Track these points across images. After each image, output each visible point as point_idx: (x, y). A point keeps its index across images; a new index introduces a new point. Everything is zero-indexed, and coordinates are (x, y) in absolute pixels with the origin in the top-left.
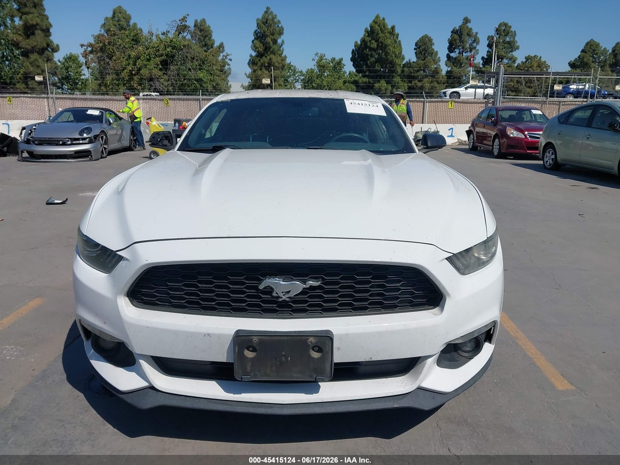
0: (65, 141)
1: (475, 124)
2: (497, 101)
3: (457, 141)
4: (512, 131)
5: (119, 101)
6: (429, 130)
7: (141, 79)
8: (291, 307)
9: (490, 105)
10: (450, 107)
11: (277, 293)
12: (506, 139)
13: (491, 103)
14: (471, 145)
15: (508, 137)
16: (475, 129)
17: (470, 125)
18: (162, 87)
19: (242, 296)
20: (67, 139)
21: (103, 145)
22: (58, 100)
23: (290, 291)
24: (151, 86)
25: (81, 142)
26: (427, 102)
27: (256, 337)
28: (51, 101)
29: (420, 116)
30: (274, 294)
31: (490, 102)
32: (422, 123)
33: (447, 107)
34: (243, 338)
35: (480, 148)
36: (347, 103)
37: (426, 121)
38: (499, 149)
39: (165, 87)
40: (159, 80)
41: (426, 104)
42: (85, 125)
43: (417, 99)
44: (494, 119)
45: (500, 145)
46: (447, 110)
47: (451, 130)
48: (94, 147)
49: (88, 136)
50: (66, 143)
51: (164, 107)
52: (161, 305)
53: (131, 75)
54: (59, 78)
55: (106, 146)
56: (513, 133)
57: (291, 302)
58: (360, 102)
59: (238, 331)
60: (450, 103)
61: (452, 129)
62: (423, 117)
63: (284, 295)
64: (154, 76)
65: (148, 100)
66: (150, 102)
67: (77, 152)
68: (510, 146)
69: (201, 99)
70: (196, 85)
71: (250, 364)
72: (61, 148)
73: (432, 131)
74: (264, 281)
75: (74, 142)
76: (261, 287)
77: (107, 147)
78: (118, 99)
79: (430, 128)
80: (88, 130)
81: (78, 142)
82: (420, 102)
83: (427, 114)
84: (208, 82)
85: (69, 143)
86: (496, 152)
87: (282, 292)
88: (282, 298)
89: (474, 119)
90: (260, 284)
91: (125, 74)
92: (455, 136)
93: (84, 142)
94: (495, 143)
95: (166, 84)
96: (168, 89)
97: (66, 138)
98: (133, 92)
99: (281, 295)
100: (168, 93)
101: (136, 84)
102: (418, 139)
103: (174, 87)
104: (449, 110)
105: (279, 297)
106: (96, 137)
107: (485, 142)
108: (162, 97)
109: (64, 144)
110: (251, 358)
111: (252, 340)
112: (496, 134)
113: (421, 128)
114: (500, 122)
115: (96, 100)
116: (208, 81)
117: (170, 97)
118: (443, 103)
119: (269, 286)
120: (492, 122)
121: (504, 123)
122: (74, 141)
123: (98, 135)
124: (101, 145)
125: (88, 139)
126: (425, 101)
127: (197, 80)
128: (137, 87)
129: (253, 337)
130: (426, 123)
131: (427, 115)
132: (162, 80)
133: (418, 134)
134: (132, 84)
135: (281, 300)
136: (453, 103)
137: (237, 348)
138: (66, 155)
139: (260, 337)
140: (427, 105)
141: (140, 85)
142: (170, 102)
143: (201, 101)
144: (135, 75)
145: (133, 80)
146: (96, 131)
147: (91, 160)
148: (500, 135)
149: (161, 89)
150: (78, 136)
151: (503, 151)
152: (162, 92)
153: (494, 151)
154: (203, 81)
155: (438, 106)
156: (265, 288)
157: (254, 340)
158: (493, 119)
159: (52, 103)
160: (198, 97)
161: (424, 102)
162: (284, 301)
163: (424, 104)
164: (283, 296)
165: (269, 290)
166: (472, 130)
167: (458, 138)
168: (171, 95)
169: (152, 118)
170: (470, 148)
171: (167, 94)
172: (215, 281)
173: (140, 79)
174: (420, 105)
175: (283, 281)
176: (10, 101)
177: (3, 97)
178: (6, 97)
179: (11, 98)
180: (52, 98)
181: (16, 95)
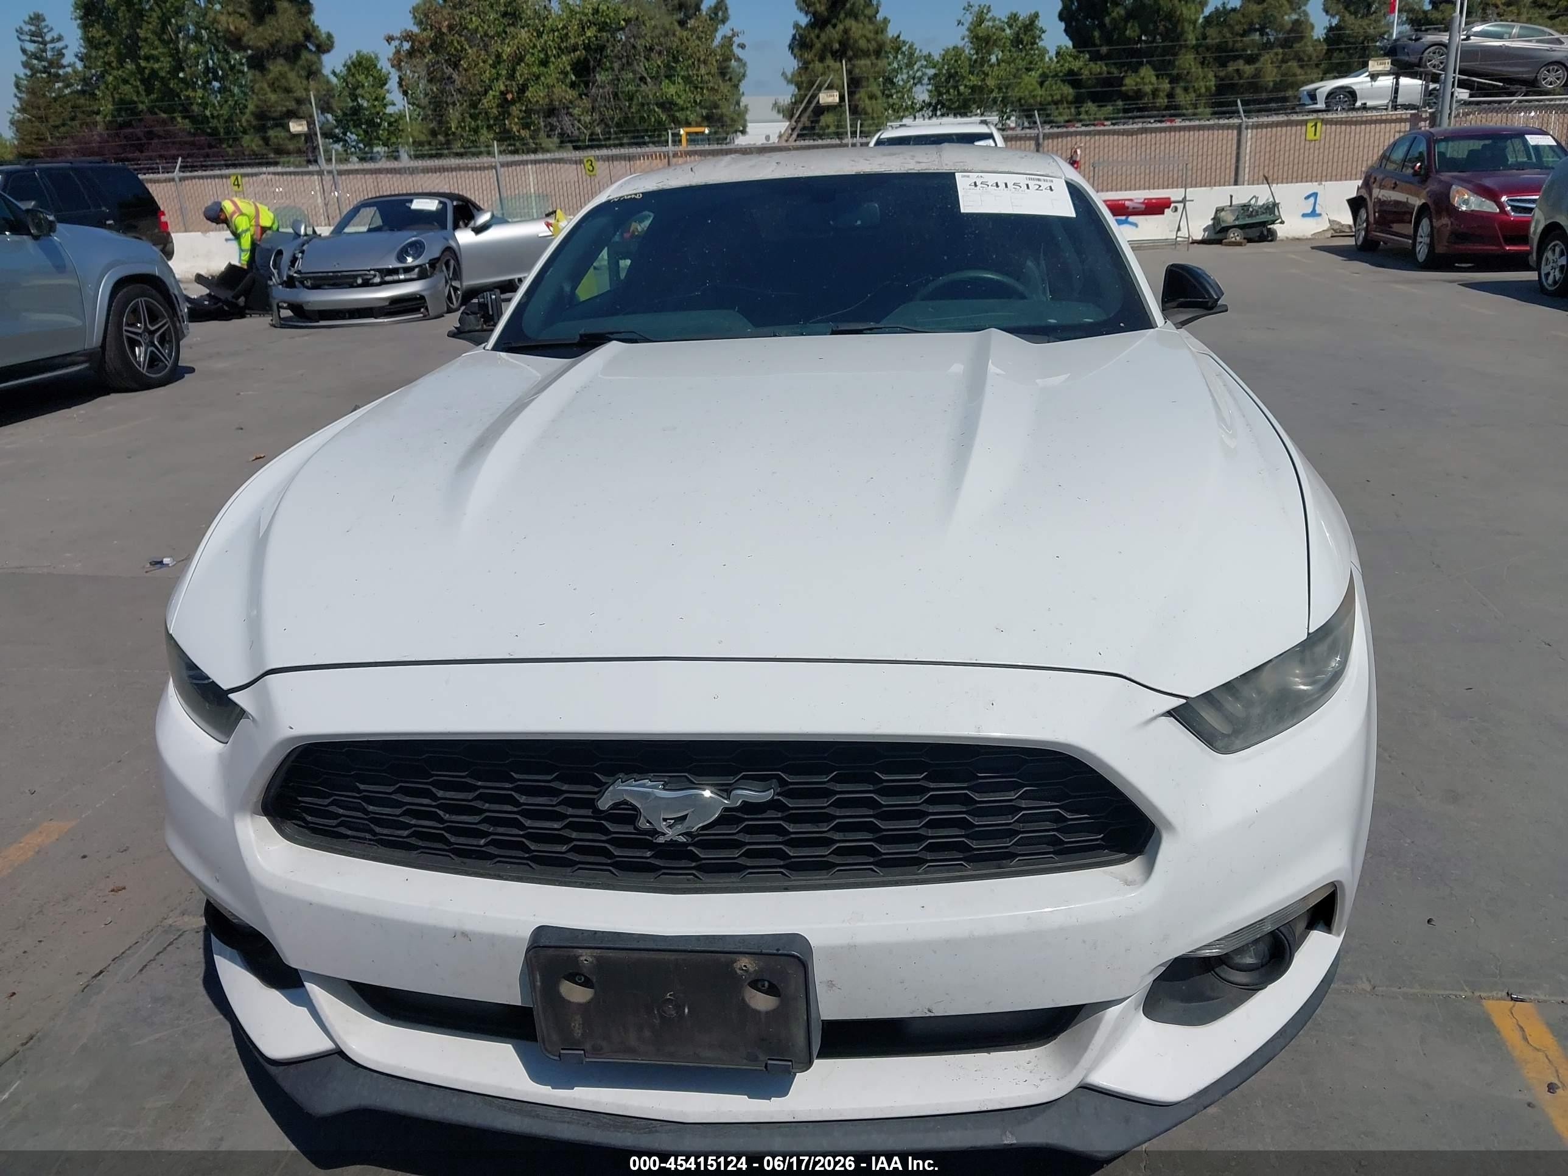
0: (369, 277)
1: (1372, 180)
2: (1441, 112)
3: (1327, 226)
4: (1466, 197)
5: (480, 169)
6: (1253, 202)
7: (528, 112)
8: (693, 857)
9: (1422, 124)
10: (1310, 135)
11: (648, 822)
12: (1450, 216)
13: (1425, 120)
14: (1361, 238)
15: (1453, 211)
16: (1371, 195)
17: (1360, 182)
18: (579, 129)
19: (556, 826)
20: (372, 272)
21: (451, 279)
22: (343, 177)
23: (687, 815)
24: (553, 128)
25: (402, 277)
26: (1247, 128)
27: (589, 951)
28: (327, 178)
29: (1228, 164)
30: (643, 824)
31: (1424, 116)
32: (1236, 183)
33: (1303, 137)
34: (551, 952)
35: (1385, 243)
36: (962, 183)
37: (1246, 178)
38: (1431, 246)
39: (586, 128)
40: (571, 110)
41: (1244, 132)
42: (410, 236)
43: (1222, 122)
44: (1420, 167)
45: (1431, 235)
46: (1302, 144)
47: (1312, 199)
48: (434, 287)
49: (417, 263)
50: (371, 282)
51: (584, 178)
52: (354, 837)
53: (504, 104)
54: (336, 116)
55: (456, 284)
56: (1467, 201)
57: (694, 845)
58: (1001, 178)
59: (541, 931)
60: (1310, 125)
61: (1315, 195)
62: (1237, 168)
63: (670, 826)
64: (557, 103)
65: (546, 164)
66: (550, 168)
67: (395, 301)
68: (1458, 237)
69: (671, 155)
70: (659, 116)
71: (578, 1017)
72: (361, 292)
73: (1260, 203)
74: (611, 788)
75: (388, 278)
76: (605, 803)
77: (459, 286)
78: (478, 165)
79: (1254, 197)
80: (416, 247)
81: (395, 277)
82: (1229, 127)
83: (1247, 158)
84: (687, 108)
85: (377, 280)
86: (1422, 252)
87: (665, 820)
88: (664, 834)
89: (1372, 167)
90: (601, 793)
91: (489, 102)
92: (1324, 215)
93: (408, 276)
94: (1420, 229)
95: (588, 119)
96: (592, 134)
97: (369, 271)
98: (510, 145)
99: (663, 826)
100: (595, 143)
101: (516, 124)
102: (1223, 225)
103: (607, 125)
104: (1307, 146)
105: (655, 833)
106: (433, 263)
107: (1396, 227)
108: (578, 154)
109: (367, 284)
110: (580, 1005)
111: (577, 957)
112: (1424, 204)
113: (1231, 197)
114: (1437, 172)
115: (426, 170)
116: (689, 105)
117: (598, 152)
118: (1292, 126)
119: (625, 802)
120: (1416, 174)
121: (1446, 176)
122: (387, 276)
123: (438, 259)
124: (447, 282)
125: (417, 270)
126: (1244, 126)
127: (661, 105)
128: (519, 131)
129: (580, 951)
130: (1246, 183)
131: (1248, 162)
132: (576, 111)
133: (1223, 214)
134: (507, 127)
135: (661, 840)
136: (1319, 125)
137: (538, 977)
138: (371, 309)
139: (599, 951)
140: (1249, 136)
141: (526, 126)
142: (597, 165)
143: (671, 158)
144: (513, 102)
145: (509, 114)
146: (433, 251)
147: (426, 318)
148: (1432, 207)
149: (576, 133)
150: (393, 264)
151: (1440, 249)
152: (578, 140)
153: (1417, 250)
154: (676, 104)
155: (1278, 137)
156: (616, 806)
157: (582, 958)
158: (1419, 164)
159: (329, 186)
160: (664, 149)
161: (1239, 127)
162: (672, 843)
163: (1239, 134)
164: (666, 831)
165: (626, 813)
166: (1366, 196)
167: (1332, 218)
168: (599, 147)
169: (558, 211)
170: (1359, 243)
171: (591, 147)
172: (479, 783)
173: (525, 112)
174: (1230, 137)
175: (664, 789)
176: (238, 185)
177: (222, 177)
178: (228, 177)
179: (239, 177)
180: (330, 172)
181: (249, 170)
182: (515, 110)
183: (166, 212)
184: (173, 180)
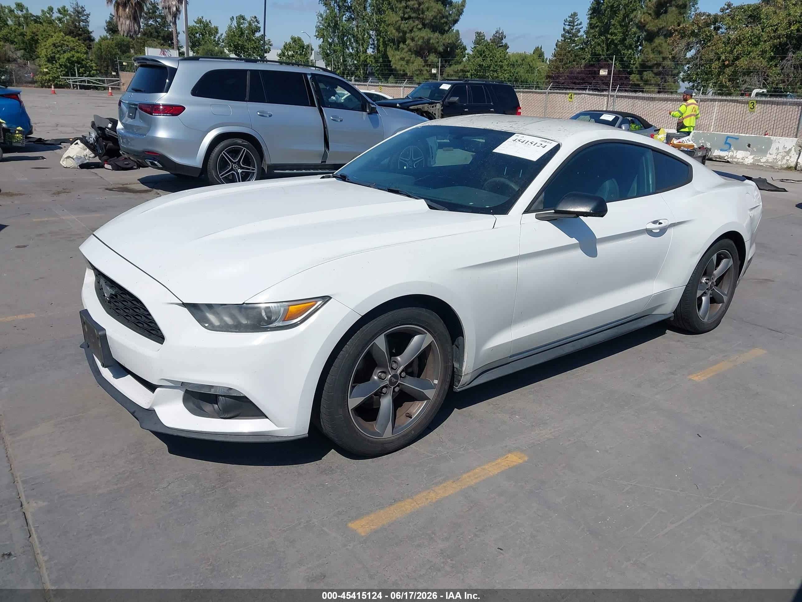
22: (619, 99)
28: (611, 99)
36: (512, 138)
51: (747, 112)
53: (723, 67)
58: (531, 139)
64: (752, 68)
65: (726, 102)
66: (728, 105)
91: (715, 66)
142: (757, 105)
144: (728, 66)
173: (733, 72)
176: (571, 98)
177: (566, 93)
178: (568, 94)
179: (573, 94)
180: (613, 96)
181: (578, 92)
182: (728, 71)
183: (522, 109)
184: (545, 93)
